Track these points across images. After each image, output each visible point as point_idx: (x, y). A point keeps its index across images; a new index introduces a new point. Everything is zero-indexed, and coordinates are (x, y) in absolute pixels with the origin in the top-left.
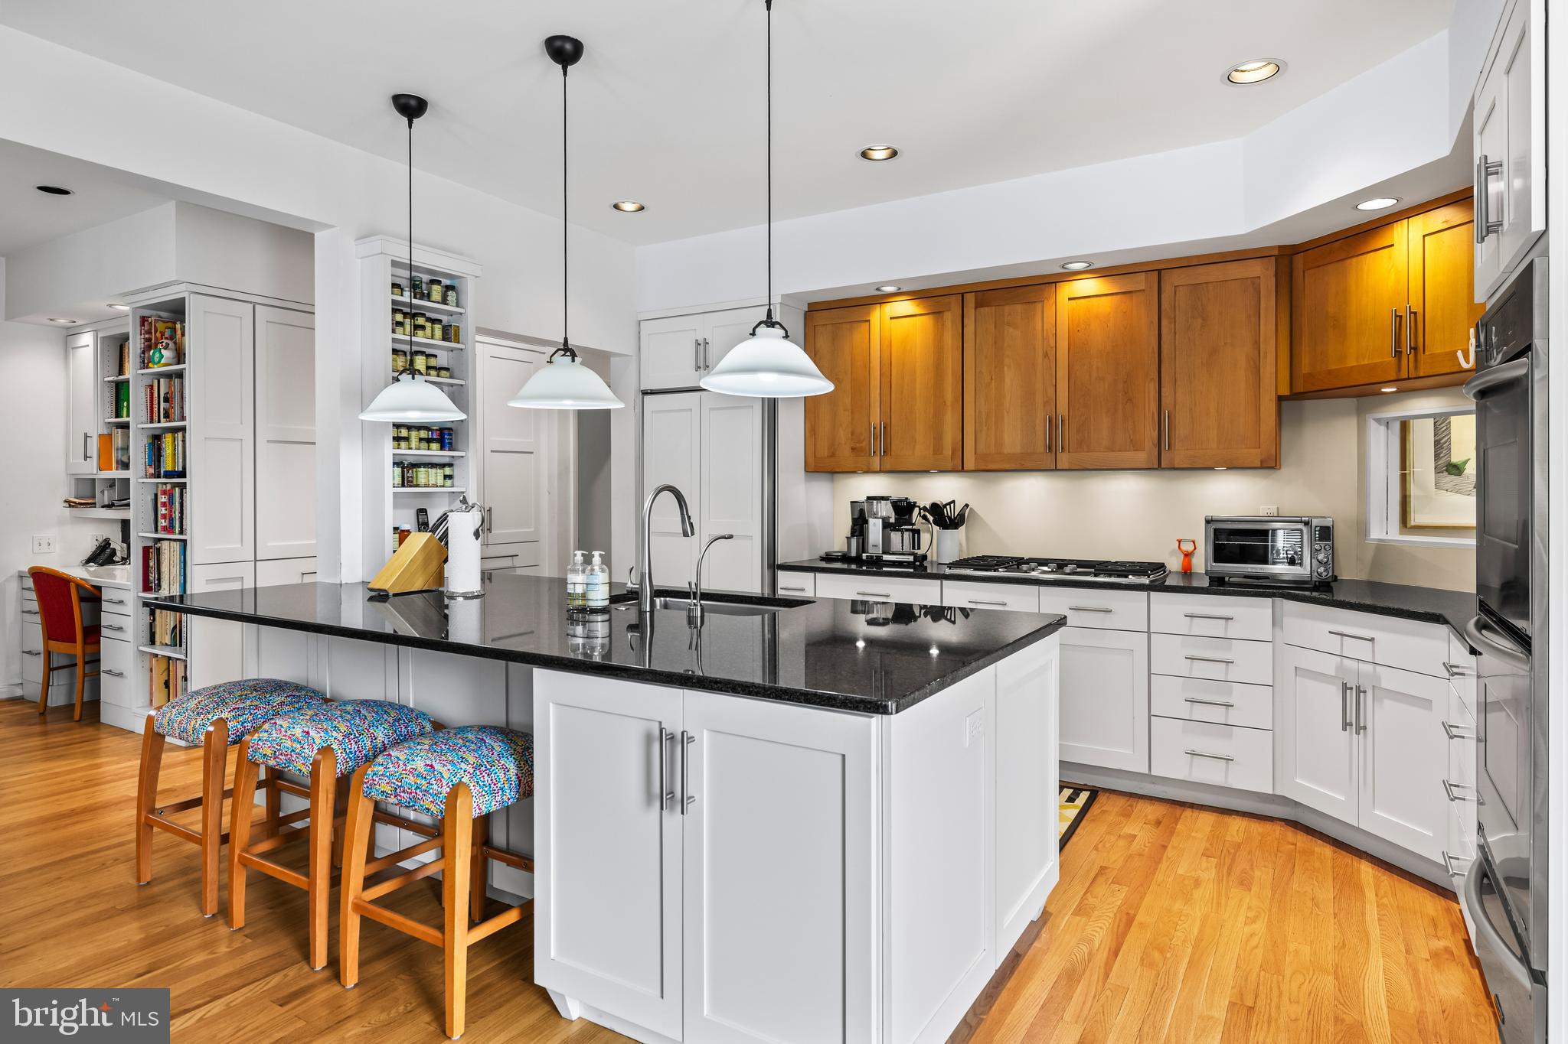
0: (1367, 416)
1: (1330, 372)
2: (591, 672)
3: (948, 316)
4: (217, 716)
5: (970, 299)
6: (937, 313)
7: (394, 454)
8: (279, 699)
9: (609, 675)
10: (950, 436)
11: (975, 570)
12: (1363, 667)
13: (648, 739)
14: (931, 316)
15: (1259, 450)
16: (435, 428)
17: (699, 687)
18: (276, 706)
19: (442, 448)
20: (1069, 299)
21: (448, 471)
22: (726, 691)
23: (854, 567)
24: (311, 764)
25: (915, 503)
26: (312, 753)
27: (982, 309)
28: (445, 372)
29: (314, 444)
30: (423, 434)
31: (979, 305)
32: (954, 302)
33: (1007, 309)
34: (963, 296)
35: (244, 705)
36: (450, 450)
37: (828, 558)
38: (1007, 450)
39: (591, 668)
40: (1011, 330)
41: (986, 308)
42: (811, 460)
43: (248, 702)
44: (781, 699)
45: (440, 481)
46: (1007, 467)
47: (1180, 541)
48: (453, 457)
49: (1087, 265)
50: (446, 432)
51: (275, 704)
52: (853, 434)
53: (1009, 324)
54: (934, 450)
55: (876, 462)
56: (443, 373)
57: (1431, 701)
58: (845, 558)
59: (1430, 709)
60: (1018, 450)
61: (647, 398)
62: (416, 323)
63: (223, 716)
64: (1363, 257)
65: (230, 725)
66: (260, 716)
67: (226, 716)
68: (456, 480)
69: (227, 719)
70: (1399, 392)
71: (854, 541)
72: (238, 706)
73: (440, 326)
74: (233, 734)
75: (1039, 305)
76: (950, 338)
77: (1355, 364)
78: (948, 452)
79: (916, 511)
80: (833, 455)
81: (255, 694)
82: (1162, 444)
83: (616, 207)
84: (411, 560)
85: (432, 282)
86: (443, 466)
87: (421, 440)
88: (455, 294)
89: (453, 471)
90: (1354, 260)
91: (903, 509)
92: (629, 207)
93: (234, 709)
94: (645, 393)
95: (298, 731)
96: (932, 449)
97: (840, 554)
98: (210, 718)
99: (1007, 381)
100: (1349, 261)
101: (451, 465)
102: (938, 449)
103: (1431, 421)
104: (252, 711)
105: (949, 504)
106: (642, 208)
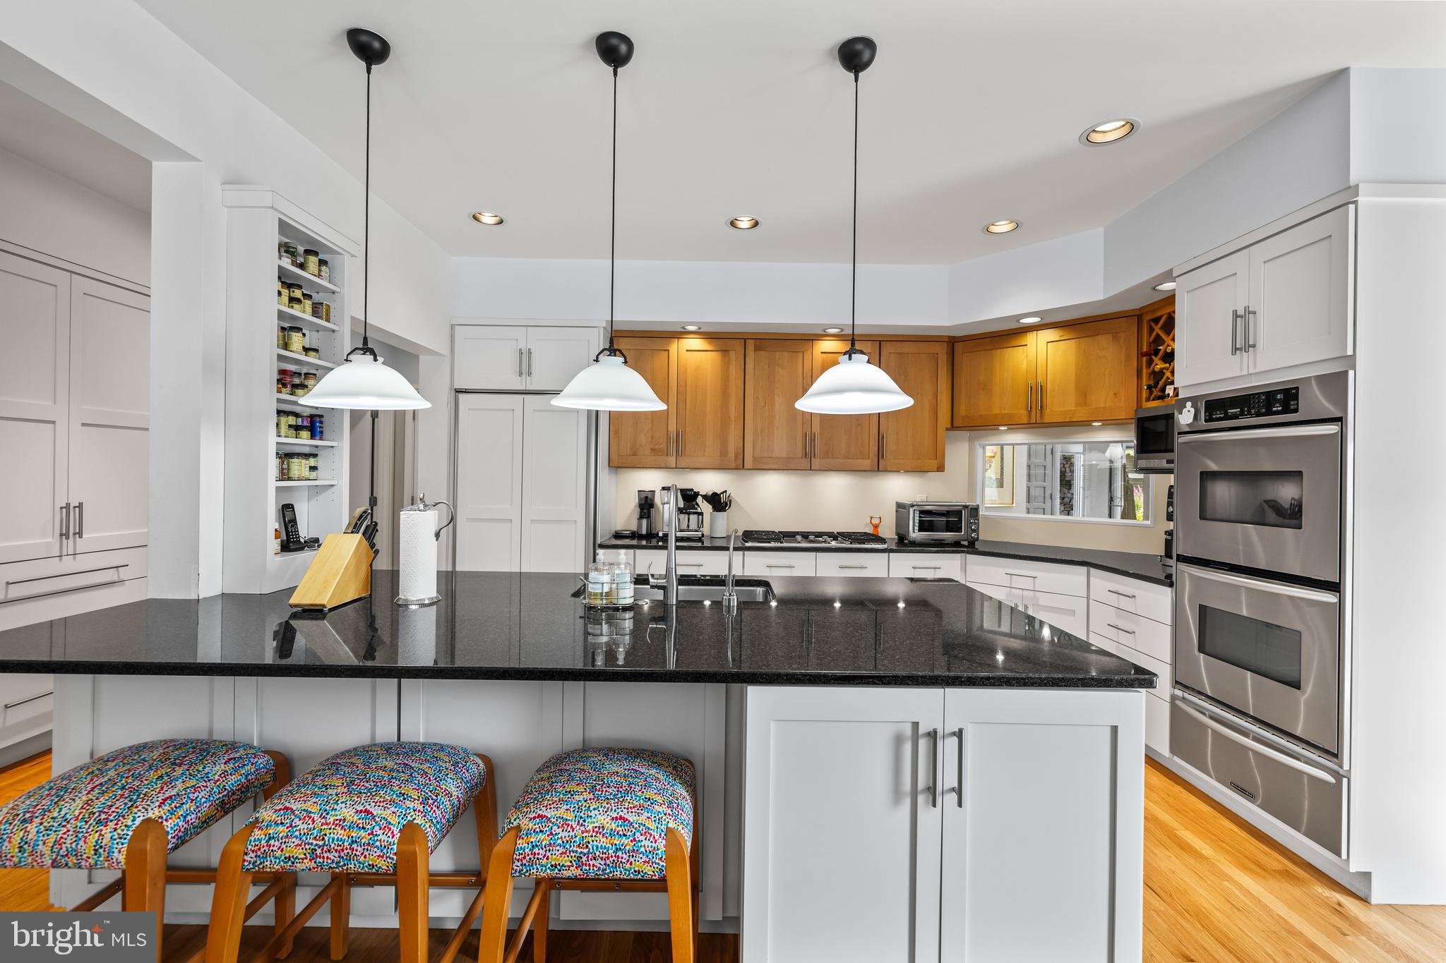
0: (976, 442)
1: (981, 416)
2: (834, 683)
3: (732, 354)
4: (141, 818)
5: (751, 344)
6: (724, 352)
7: (277, 443)
8: (220, 768)
9: (859, 684)
10: (733, 443)
11: (759, 542)
12: (1026, 593)
13: (898, 740)
14: (719, 353)
15: (936, 461)
16: (305, 414)
17: (969, 685)
18: (219, 780)
19: (313, 437)
20: (822, 353)
21: (312, 462)
22: (999, 685)
23: (644, 543)
24: (395, 854)
25: (699, 492)
26: (392, 839)
27: (760, 352)
28: (314, 353)
29: (147, 429)
30: (292, 420)
31: (757, 349)
32: (738, 345)
33: (778, 355)
34: (745, 341)
35: (176, 790)
36: (321, 439)
37: (618, 536)
38: (776, 454)
39: (835, 679)
40: (780, 370)
41: (762, 352)
42: (614, 457)
43: (179, 784)
44: (1058, 686)
45: (306, 473)
46: (773, 467)
47: (871, 518)
48: (317, 447)
49: (839, 330)
50: (318, 419)
51: (217, 777)
52: (652, 438)
53: (778, 365)
54: (721, 453)
55: (672, 460)
56: (312, 353)
57: (1074, 611)
58: (633, 535)
59: (1074, 615)
60: (784, 455)
61: (461, 396)
62: (292, 295)
63: (150, 815)
64: (1005, 349)
65: (168, 825)
66: (203, 800)
67: (157, 814)
68: (320, 472)
69: (161, 817)
70: (1008, 429)
71: (644, 522)
72: (167, 795)
73: (310, 302)
74: (174, 838)
75: (801, 355)
76: (735, 371)
77: (998, 412)
78: (732, 455)
79: (699, 500)
80: (634, 454)
81: (179, 771)
82: (880, 454)
83: (475, 217)
84: (346, 567)
85: (307, 252)
86: (307, 456)
87: (290, 426)
88: (328, 271)
89: (317, 461)
90: (999, 350)
91: (689, 497)
92: (488, 219)
93: (165, 800)
94: (458, 391)
95: (346, 812)
96: (719, 452)
97: (628, 532)
98: (129, 823)
99: (777, 405)
100: (994, 351)
101: (315, 456)
102: (724, 453)
103: (1026, 447)
104: (191, 795)
105: (723, 493)
106: (501, 222)
